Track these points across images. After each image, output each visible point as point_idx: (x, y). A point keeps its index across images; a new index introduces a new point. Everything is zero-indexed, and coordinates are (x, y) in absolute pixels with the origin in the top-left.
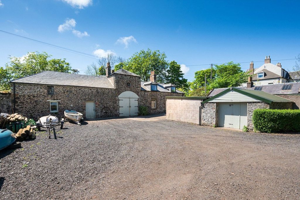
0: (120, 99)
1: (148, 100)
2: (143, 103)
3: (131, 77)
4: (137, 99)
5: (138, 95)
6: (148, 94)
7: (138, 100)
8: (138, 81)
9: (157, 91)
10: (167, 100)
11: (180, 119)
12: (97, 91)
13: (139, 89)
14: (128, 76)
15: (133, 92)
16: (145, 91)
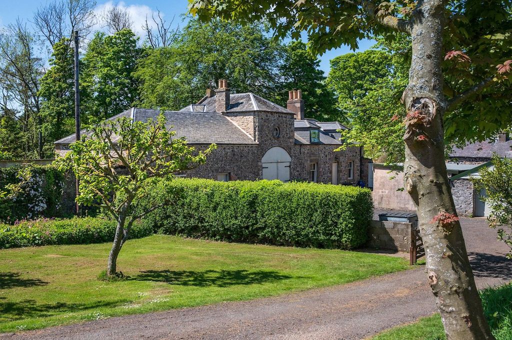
0: (264, 165)
1: (306, 164)
2: (298, 171)
3: (279, 117)
4: (288, 164)
5: (289, 153)
6: (306, 152)
7: (290, 166)
8: (290, 125)
9: (320, 143)
10: (376, 170)
11: (407, 206)
12: (232, 151)
13: (291, 140)
14: (275, 115)
15: (282, 149)
16: (301, 145)
